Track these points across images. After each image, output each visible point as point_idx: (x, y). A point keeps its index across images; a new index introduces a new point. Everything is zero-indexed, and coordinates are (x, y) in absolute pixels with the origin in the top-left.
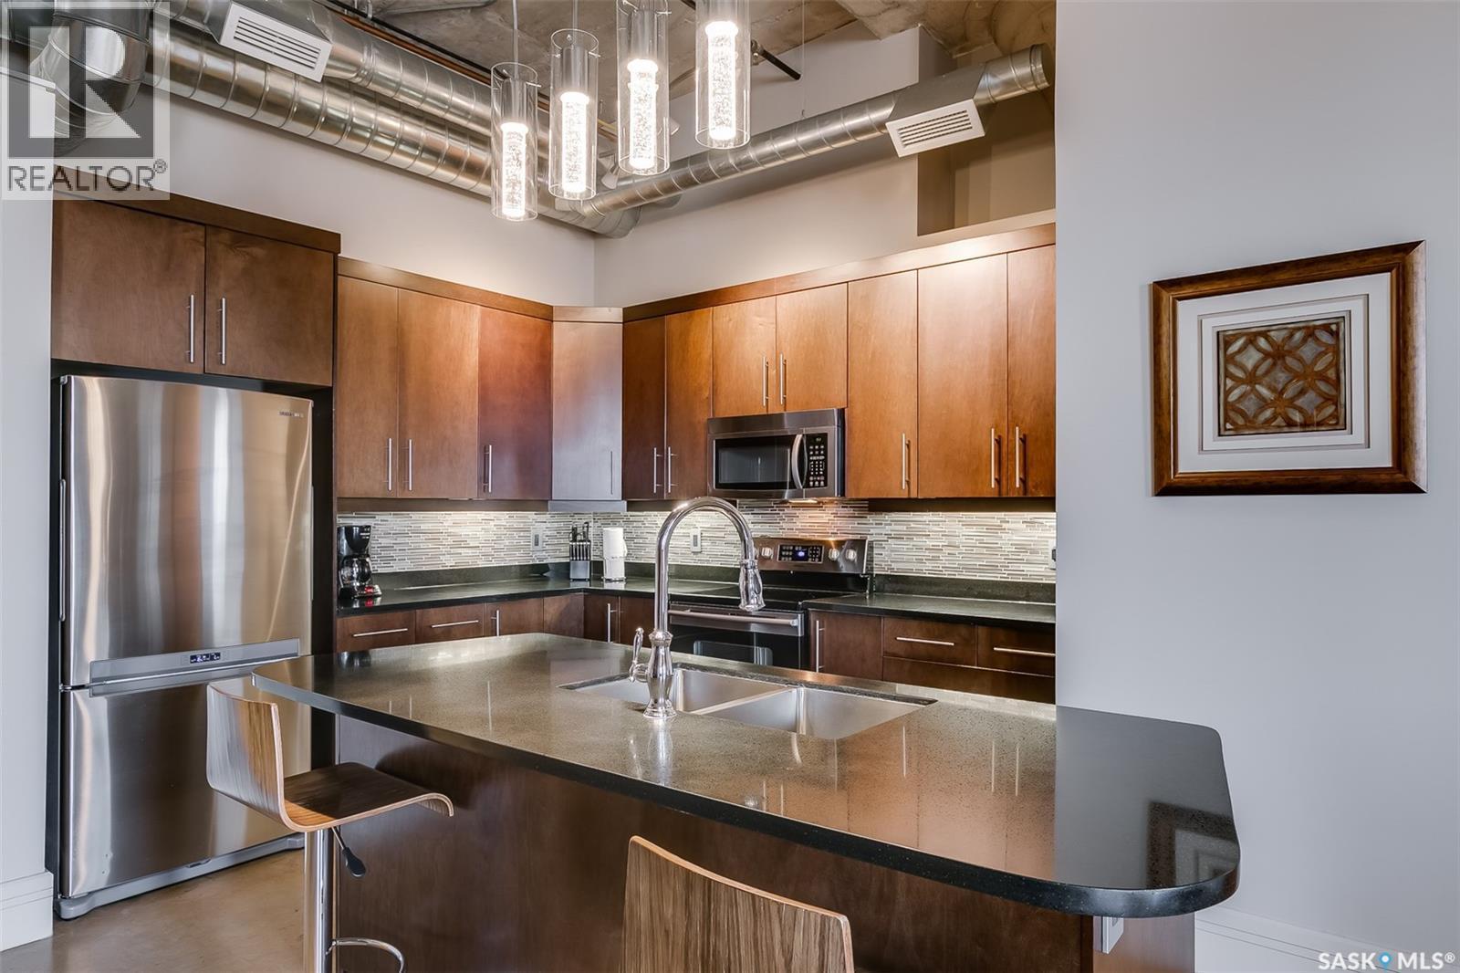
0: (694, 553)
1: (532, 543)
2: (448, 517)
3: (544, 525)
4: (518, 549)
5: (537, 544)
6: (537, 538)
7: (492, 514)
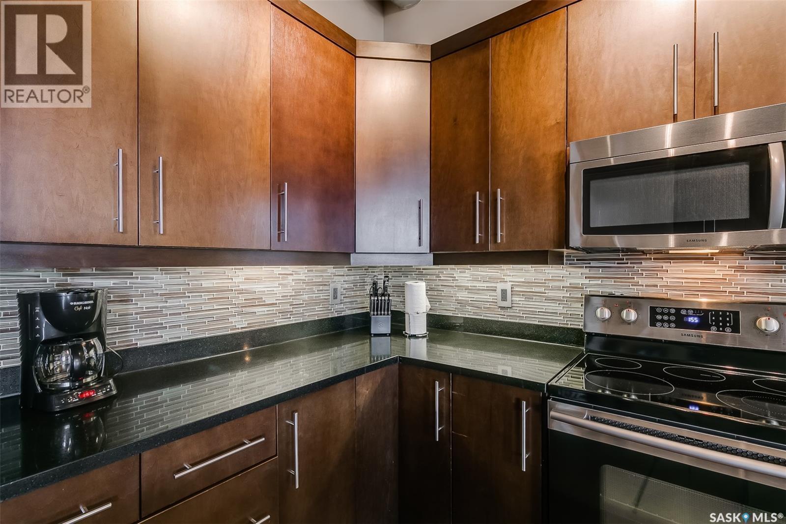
0: (502, 308)
1: (331, 297)
2: (239, 273)
3: (342, 279)
4: (317, 304)
5: (335, 297)
6: (335, 290)
7: (290, 269)
